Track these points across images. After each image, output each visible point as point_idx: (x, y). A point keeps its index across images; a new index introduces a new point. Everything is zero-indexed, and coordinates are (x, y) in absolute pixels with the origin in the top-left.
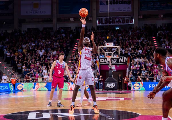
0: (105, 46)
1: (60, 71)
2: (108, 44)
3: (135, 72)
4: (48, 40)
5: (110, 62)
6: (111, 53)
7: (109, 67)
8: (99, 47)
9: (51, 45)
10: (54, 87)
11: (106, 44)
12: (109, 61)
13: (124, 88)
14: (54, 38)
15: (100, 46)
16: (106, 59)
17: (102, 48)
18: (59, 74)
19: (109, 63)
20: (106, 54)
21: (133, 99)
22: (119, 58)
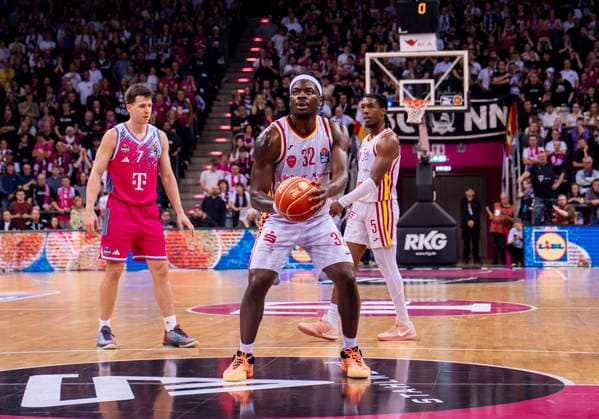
0: (398, 49)
1: (140, 175)
2: (411, 43)
3: (541, 178)
4: (116, 23)
5: (423, 130)
6: (426, 87)
7: (419, 155)
8: (368, 56)
9: (132, 48)
10: (117, 252)
11: (403, 40)
12: (416, 126)
13: (489, 257)
14: (145, 14)
15: (372, 49)
16: (400, 117)
17: (380, 59)
18: (139, 188)
19: (417, 133)
20: (401, 90)
21: (534, 308)
22: (465, 108)
